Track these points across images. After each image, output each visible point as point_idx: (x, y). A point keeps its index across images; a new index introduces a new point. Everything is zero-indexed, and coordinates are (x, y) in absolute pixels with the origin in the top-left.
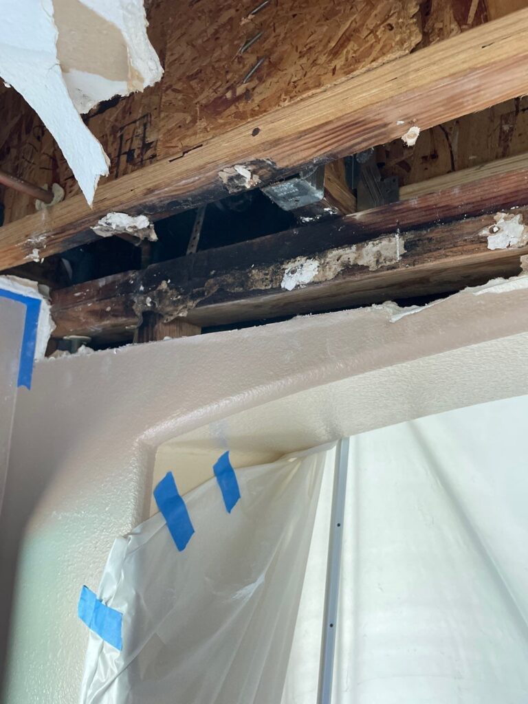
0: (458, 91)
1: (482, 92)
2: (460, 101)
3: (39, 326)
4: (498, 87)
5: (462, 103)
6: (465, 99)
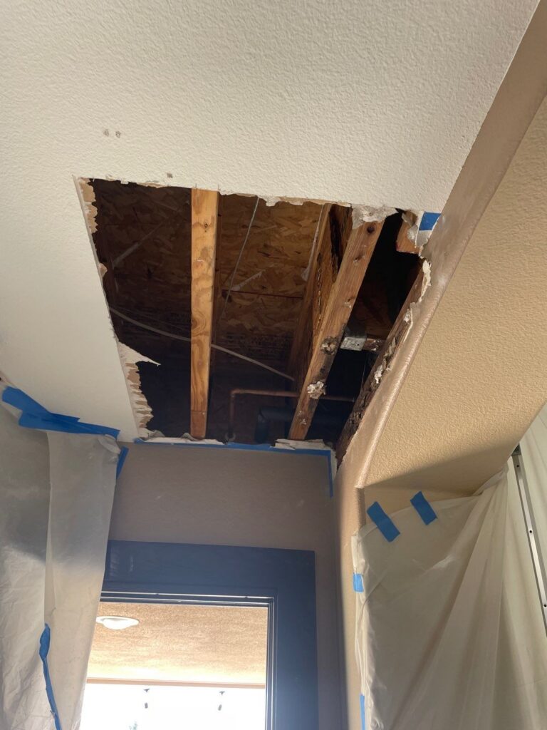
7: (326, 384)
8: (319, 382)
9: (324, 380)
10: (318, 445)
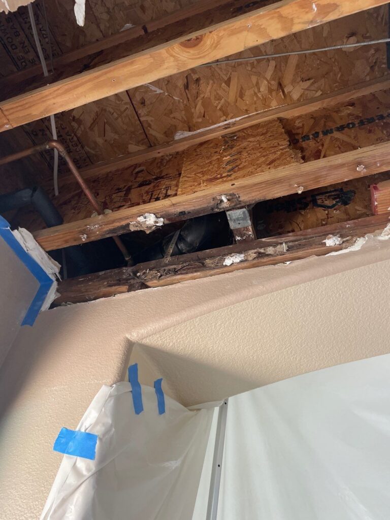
0: (319, 174)
1: (328, 177)
2: (320, 179)
3: (48, 294)
4: (333, 176)
5: (319, 181)
6: (321, 179)
7: (164, 226)
8: (162, 219)
9: (167, 222)
10: (51, 268)
